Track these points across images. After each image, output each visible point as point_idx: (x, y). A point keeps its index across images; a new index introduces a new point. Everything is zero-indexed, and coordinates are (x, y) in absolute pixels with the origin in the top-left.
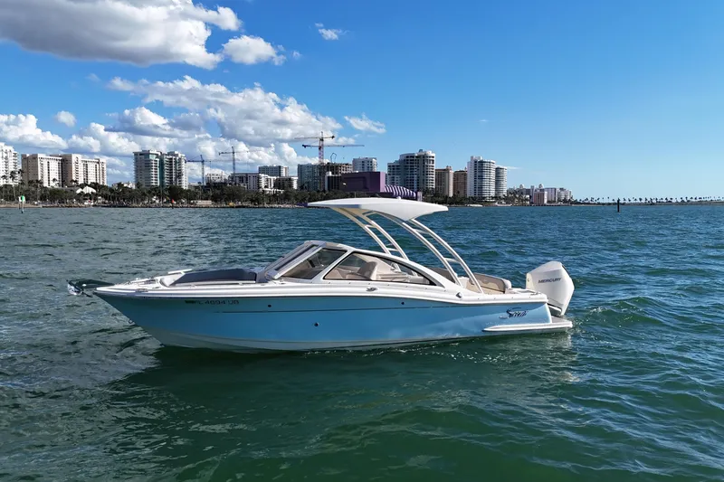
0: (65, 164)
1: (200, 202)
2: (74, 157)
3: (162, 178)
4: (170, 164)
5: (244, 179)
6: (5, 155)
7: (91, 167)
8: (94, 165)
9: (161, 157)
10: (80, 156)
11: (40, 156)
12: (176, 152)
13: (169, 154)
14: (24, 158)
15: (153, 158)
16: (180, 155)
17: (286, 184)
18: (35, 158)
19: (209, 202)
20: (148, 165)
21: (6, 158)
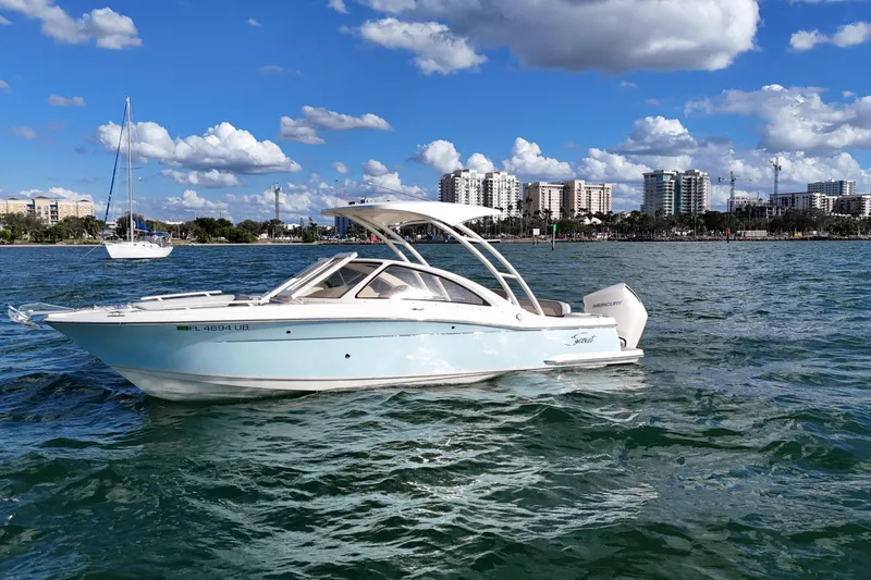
0: (567, 191)
1: (750, 234)
2: (577, 183)
3: (677, 204)
4: (688, 186)
5: (790, 201)
6: (508, 185)
7: (595, 194)
8: (597, 192)
9: (677, 177)
10: (583, 182)
11: (542, 184)
12: (697, 171)
13: (687, 174)
14: (526, 188)
15: (667, 179)
16: (701, 174)
17: (853, 206)
18: (536, 186)
19: (763, 233)
20: (660, 188)
21: (509, 188)
